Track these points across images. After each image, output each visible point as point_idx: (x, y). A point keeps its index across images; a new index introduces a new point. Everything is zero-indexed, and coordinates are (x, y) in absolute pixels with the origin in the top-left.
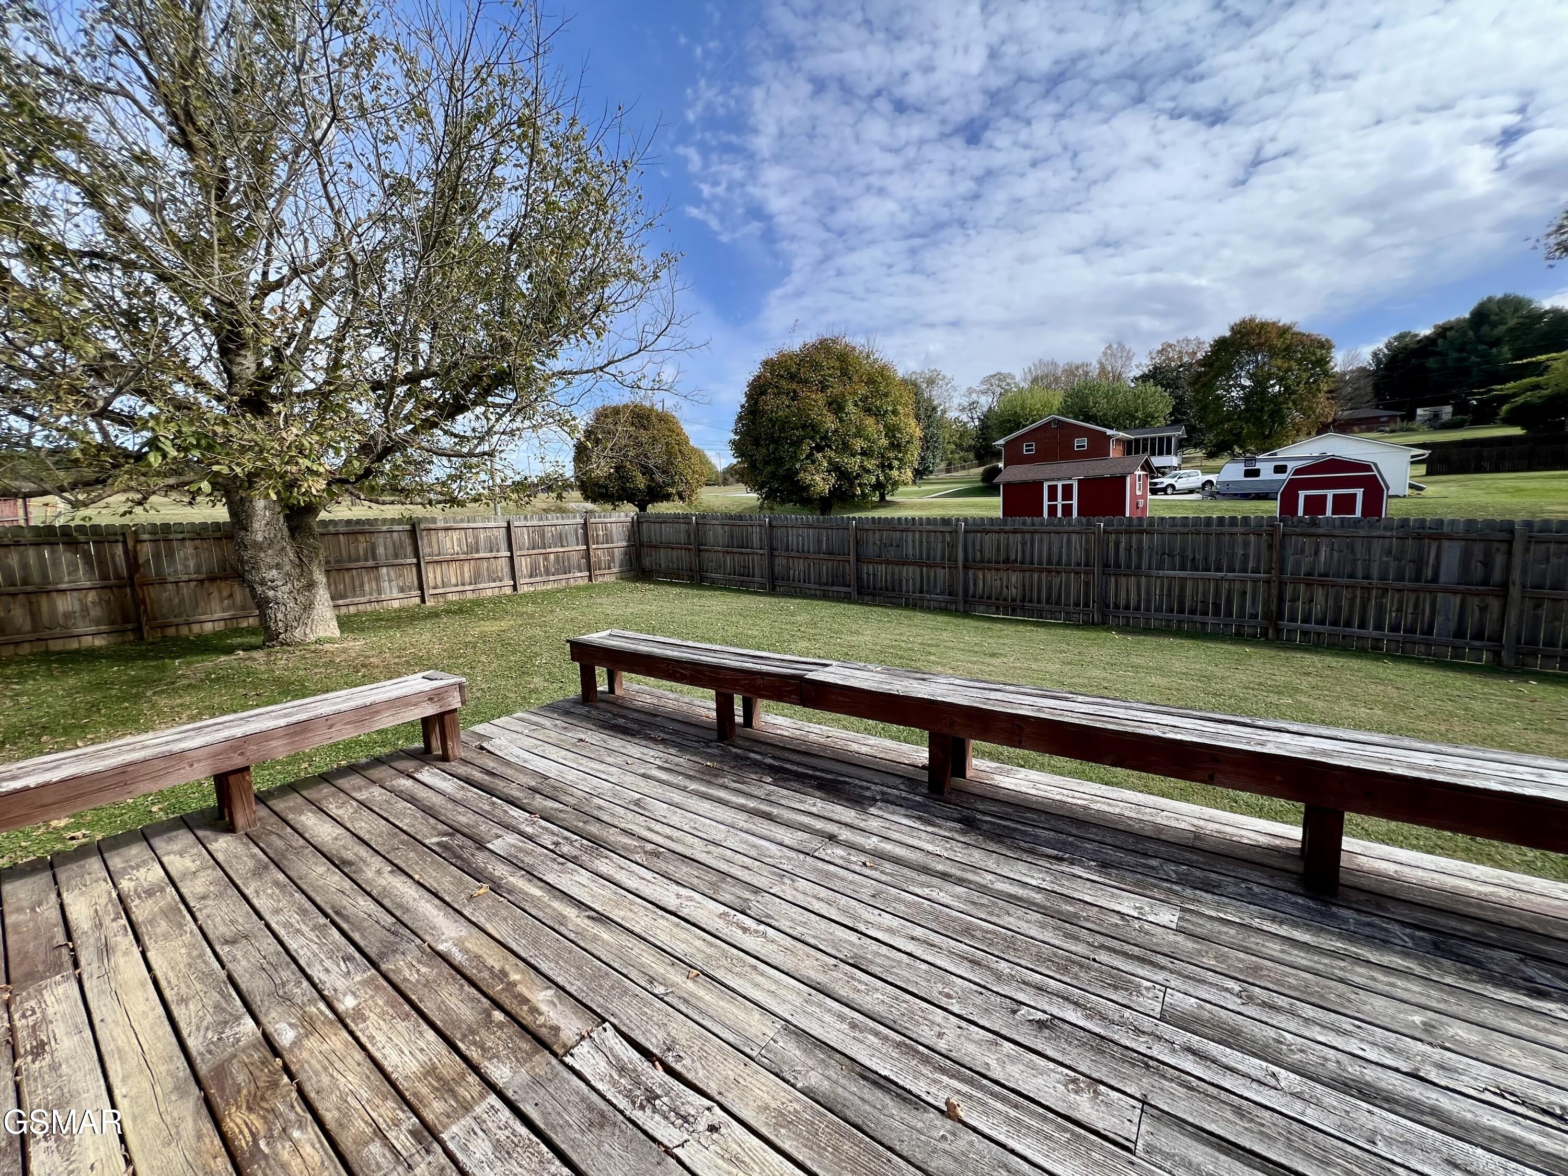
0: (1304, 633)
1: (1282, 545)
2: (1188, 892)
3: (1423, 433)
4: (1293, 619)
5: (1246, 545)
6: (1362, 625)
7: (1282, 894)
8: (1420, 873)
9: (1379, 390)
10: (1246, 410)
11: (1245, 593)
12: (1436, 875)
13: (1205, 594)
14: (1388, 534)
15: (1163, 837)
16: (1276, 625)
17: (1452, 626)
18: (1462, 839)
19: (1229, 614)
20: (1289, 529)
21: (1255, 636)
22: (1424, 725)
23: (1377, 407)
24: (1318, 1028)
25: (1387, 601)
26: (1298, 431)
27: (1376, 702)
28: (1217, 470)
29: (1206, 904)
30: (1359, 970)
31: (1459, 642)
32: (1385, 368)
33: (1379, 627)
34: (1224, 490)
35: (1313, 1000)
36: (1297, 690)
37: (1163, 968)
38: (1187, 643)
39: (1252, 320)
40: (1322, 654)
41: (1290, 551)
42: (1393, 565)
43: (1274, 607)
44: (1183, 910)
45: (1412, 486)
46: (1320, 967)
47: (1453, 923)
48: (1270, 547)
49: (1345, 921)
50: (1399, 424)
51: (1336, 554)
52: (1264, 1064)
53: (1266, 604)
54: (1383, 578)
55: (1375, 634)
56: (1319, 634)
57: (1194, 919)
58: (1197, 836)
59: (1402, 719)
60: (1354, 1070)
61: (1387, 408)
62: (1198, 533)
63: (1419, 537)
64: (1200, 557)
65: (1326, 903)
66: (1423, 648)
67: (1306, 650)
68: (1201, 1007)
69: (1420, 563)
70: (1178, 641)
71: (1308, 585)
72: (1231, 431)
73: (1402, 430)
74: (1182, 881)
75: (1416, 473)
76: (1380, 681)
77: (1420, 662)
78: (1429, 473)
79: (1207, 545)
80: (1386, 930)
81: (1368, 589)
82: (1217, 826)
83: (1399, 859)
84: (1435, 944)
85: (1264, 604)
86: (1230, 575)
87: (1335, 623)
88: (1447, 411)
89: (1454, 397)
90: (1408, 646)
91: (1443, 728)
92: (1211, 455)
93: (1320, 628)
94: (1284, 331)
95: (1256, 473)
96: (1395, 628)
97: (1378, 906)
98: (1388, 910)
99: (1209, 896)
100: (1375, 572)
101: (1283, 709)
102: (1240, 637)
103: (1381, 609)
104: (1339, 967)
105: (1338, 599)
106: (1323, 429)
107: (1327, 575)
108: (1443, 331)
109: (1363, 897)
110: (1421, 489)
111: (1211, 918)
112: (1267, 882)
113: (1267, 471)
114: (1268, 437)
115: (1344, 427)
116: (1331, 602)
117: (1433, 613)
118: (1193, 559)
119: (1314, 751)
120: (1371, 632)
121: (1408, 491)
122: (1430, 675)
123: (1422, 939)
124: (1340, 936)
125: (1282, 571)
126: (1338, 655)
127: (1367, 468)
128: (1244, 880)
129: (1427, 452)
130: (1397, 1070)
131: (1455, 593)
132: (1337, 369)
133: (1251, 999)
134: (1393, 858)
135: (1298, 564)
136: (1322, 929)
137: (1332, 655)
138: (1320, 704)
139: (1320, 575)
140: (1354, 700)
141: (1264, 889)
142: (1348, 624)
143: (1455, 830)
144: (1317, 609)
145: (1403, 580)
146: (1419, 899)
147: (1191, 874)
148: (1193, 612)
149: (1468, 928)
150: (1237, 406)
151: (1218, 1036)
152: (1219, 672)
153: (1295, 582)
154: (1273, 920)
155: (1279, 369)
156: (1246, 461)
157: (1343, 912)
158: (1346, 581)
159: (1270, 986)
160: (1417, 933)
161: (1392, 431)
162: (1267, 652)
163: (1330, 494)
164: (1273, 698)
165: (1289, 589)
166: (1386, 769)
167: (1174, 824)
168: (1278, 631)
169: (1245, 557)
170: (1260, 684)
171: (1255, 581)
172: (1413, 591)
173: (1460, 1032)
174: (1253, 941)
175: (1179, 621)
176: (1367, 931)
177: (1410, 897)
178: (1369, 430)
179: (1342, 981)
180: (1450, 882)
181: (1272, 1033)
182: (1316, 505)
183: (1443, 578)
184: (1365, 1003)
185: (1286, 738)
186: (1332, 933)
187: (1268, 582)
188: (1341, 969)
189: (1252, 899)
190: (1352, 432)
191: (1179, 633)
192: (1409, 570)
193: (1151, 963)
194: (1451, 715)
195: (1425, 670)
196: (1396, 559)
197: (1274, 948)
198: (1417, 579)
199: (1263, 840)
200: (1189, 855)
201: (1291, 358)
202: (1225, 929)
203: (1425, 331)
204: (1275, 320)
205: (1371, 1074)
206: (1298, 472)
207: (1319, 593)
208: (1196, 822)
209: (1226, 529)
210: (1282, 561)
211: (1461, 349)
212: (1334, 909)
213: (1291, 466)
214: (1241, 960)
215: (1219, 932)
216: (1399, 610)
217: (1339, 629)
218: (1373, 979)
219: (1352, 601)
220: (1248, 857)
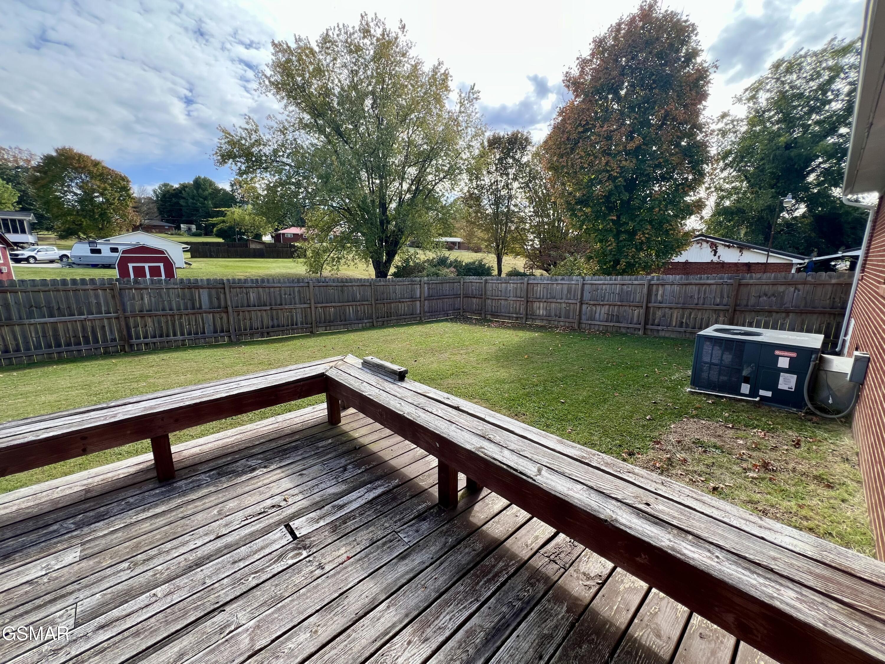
0: (146, 344)
1: (120, 294)
2: (86, 530)
3: (186, 237)
4: (138, 338)
5: (97, 297)
6: (175, 335)
7: (147, 494)
8: (210, 445)
9: (161, 211)
10: (82, 210)
11: (104, 327)
12: (215, 443)
13: (75, 331)
14: (176, 287)
15: (60, 505)
16: (128, 342)
17: (212, 328)
18: (229, 420)
19: (96, 341)
20: (123, 286)
21: (118, 352)
22: (208, 376)
23: (162, 220)
24: (174, 551)
25: (183, 320)
26: (121, 227)
27: (187, 372)
28: (70, 248)
29: (101, 529)
30: (189, 507)
31: (216, 335)
32: (161, 200)
33: (182, 334)
34: (77, 261)
35: (170, 538)
36: (147, 377)
37: (71, 593)
38: (68, 366)
39: (71, 150)
40: (158, 353)
41: (126, 299)
42: (182, 302)
43: (125, 332)
44: (82, 544)
45: (186, 263)
46: (171, 519)
47: (224, 460)
48: (113, 297)
49: (180, 487)
50: (174, 232)
51: (153, 299)
52: (148, 594)
53: (120, 331)
54: (179, 310)
55: (181, 338)
56: (154, 343)
57: (92, 544)
58: (87, 491)
59: (200, 376)
60: (192, 557)
61: (167, 221)
62: (58, 291)
63: (189, 288)
64: (64, 306)
65: (170, 484)
66: (203, 340)
67: (150, 353)
68: (105, 595)
69: (193, 300)
70: (60, 367)
71: (142, 317)
72: (74, 222)
73: (176, 234)
74: (79, 526)
75: (186, 257)
76: (187, 361)
77: (203, 347)
78: (192, 257)
79: (67, 298)
80: (199, 480)
81: (173, 316)
82: (101, 477)
83: (200, 444)
84: (219, 474)
85: (118, 332)
86: (90, 317)
87: (161, 336)
88: (194, 227)
89: (196, 221)
90: (197, 341)
91: (216, 375)
92: (62, 237)
93: (154, 340)
94: (96, 164)
95: (99, 251)
96: (189, 334)
97: (194, 471)
98: (198, 470)
99: (102, 523)
100: (174, 306)
101: (141, 389)
102: (107, 354)
103: (181, 325)
104: (179, 513)
105: (159, 322)
106: (136, 228)
107: (151, 311)
108: (184, 187)
109: (187, 471)
110: (190, 265)
111: (105, 535)
112: (138, 492)
113: (106, 251)
114: (101, 229)
115: (148, 229)
116: (156, 325)
117: (203, 324)
118: (59, 308)
119: (146, 409)
120: (179, 337)
121: (185, 266)
122: (208, 352)
123: (213, 474)
124: (179, 496)
125: (124, 311)
126: (167, 352)
127: (162, 252)
128: (123, 500)
129: (189, 247)
130: (210, 541)
131: (210, 313)
132: (134, 195)
133: (136, 564)
134: (198, 444)
135: (133, 306)
136: (170, 499)
137: (164, 353)
138: (161, 381)
139: (147, 311)
140: (176, 373)
141: (136, 497)
142: (168, 336)
143: (225, 418)
144: (150, 330)
145: (187, 309)
146: (210, 457)
147: (87, 517)
148: (68, 344)
149: (229, 459)
150: (74, 206)
151: (117, 603)
152: (95, 379)
153: (135, 316)
154: (144, 511)
155: (99, 187)
156: (90, 243)
157: (179, 484)
158: (161, 312)
159: (147, 548)
160: (211, 473)
161: (172, 234)
162: (127, 359)
163: (146, 265)
164: (135, 385)
165: (131, 321)
166: (182, 404)
167: (68, 492)
168: (131, 346)
169: (98, 304)
170: (125, 379)
171: (109, 319)
172: (193, 314)
173: (231, 505)
174: (134, 531)
175: (59, 353)
176: (191, 486)
177: (208, 458)
178: (161, 232)
179: (183, 518)
180: (220, 443)
181: (150, 573)
182: (139, 272)
183: (203, 307)
184: (194, 521)
185: (129, 407)
186: (175, 497)
187: (117, 318)
188: (182, 512)
189: (130, 507)
190: (152, 232)
191: (61, 361)
192: (189, 305)
193: (63, 596)
194: (218, 368)
195: (206, 351)
196: (182, 299)
197: (146, 526)
198: (193, 308)
199: (132, 470)
200: (83, 506)
201: (105, 182)
202: (115, 536)
203: (176, 186)
204: (89, 155)
205: (200, 553)
206: (124, 252)
207: (149, 321)
208: (85, 482)
209: (79, 287)
210: (123, 304)
211: (193, 199)
212: (175, 485)
213: (121, 248)
214: (126, 548)
215: (112, 540)
216: (189, 324)
217: (164, 339)
218: (196, 507)
219: (167, 322)
220: (125, 485)
